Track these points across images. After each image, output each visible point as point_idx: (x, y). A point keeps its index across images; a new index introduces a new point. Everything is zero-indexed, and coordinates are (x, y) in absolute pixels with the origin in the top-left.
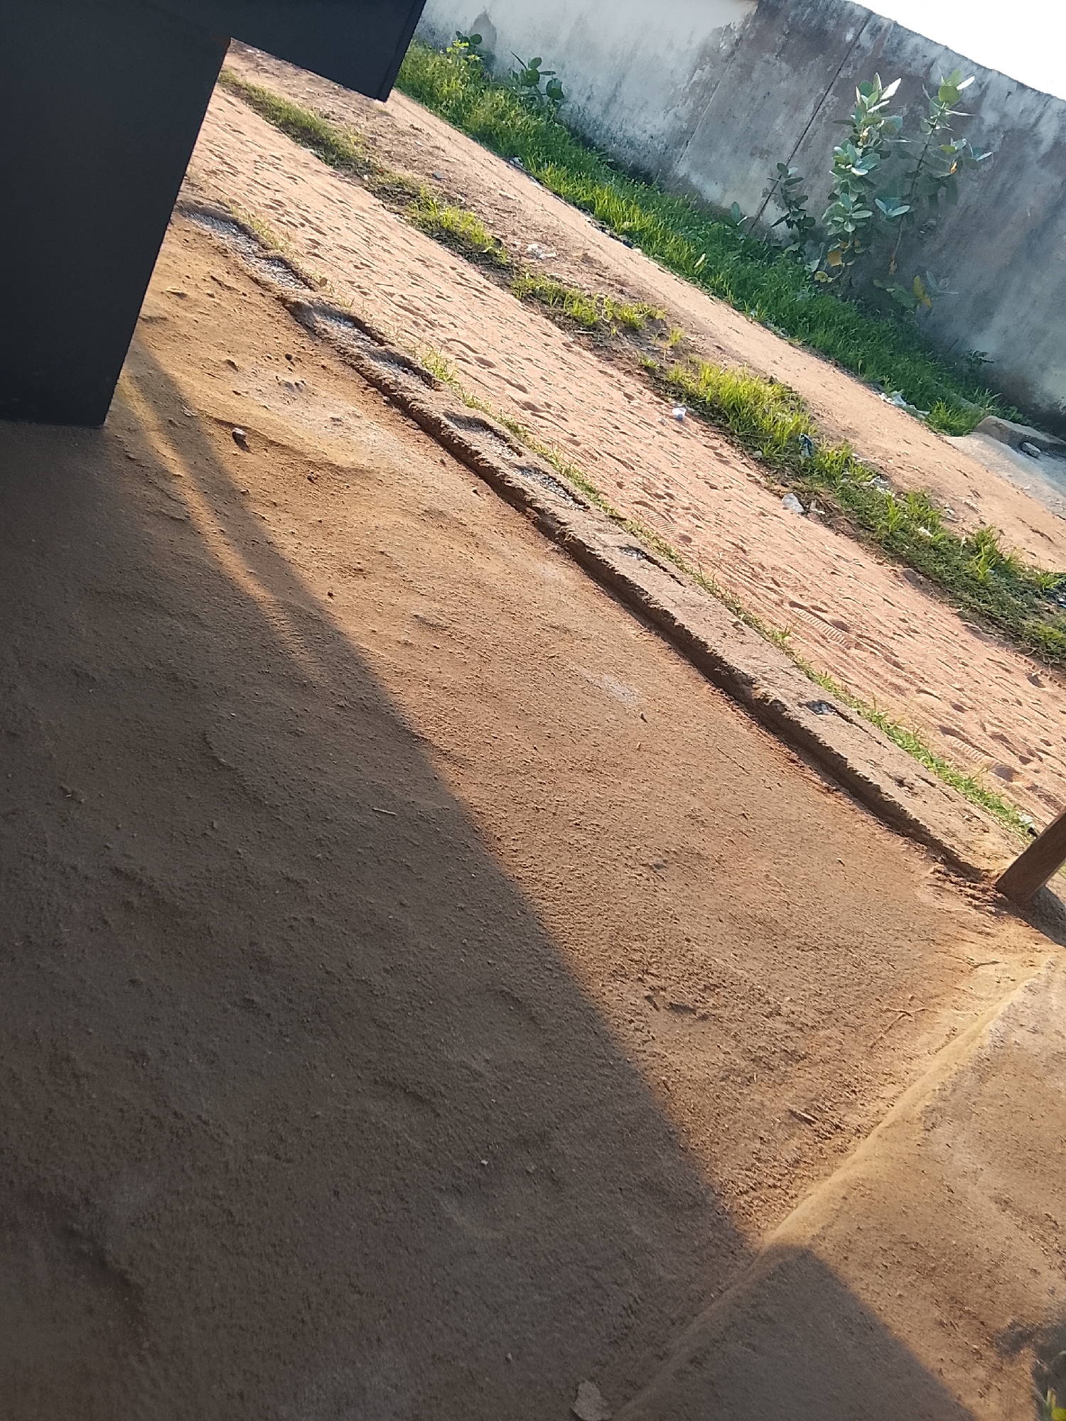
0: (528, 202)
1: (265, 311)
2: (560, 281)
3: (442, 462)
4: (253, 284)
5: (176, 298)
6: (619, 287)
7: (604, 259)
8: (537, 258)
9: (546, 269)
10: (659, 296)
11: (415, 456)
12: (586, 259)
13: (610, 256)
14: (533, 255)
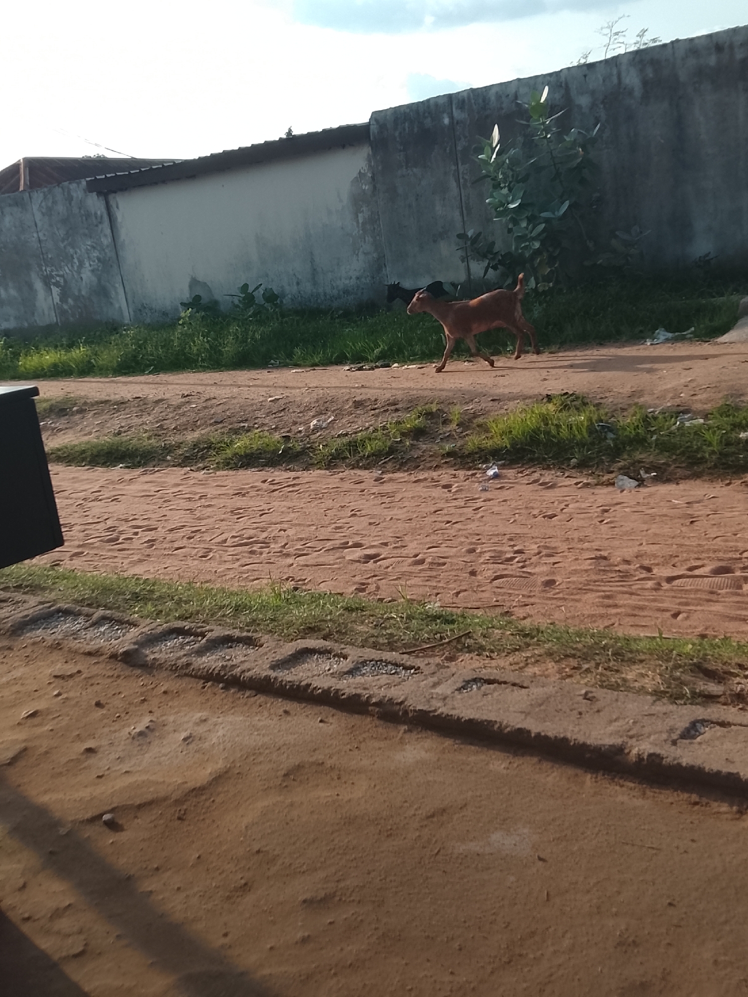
0: (293, 391)
1: (104, 675)
2: (346, 435)
3: (286, 712)
4: (88, 658)
5: (29, 721)
6: (393, 408)
7: (371, 394)
8: (322, 429)
9: (333, 433)
10: (426, 393)
11: (261, 723)
12: (358, 404)
13: (374, 388)
14: (317, 429)
